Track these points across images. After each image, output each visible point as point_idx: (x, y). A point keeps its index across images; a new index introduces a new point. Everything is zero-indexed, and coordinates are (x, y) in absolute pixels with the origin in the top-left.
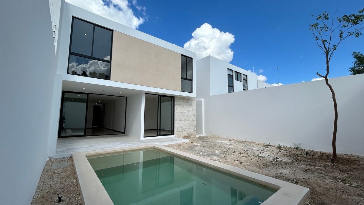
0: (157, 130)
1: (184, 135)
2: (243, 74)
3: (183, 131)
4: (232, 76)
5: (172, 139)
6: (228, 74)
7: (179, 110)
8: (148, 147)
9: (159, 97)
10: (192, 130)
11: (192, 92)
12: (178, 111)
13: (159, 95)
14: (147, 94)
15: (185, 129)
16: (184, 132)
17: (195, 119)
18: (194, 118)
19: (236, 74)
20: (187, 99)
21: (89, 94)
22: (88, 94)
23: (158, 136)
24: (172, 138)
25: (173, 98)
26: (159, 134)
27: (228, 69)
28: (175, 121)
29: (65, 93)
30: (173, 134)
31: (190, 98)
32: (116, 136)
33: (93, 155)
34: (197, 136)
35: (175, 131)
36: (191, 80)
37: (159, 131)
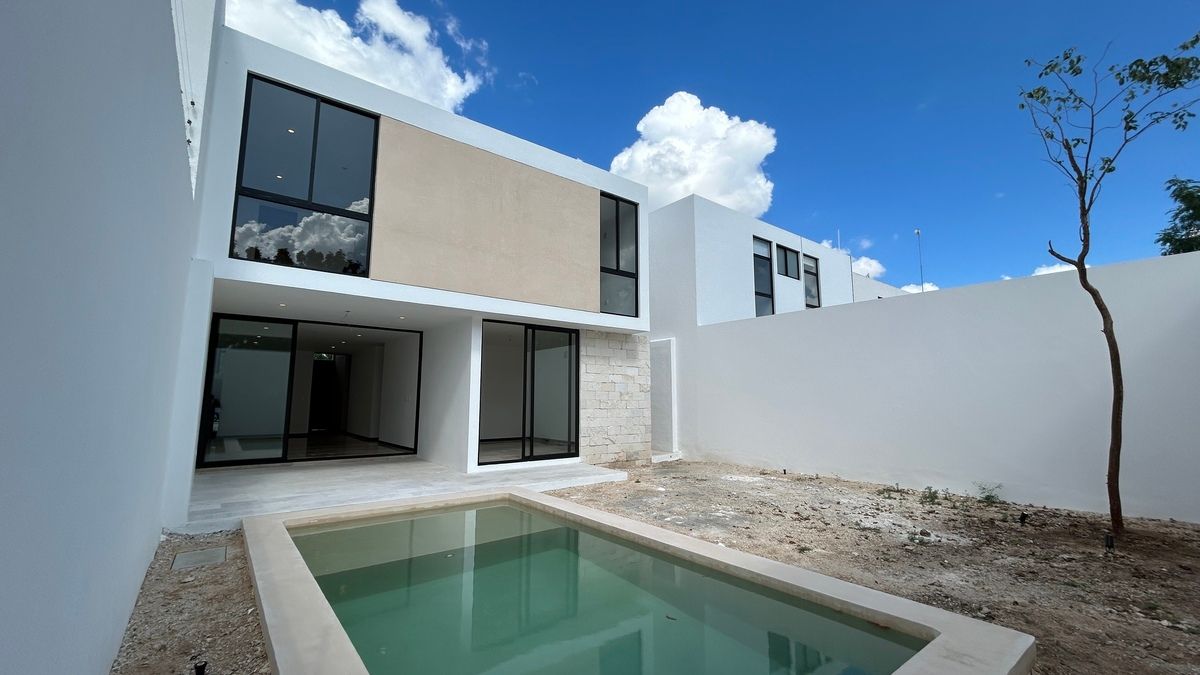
0: (523, 439)
1: (611, 458)
2: (805, 255)
3: (608, 442)
4: (770, 260)
5: (573, 470)
6: (755, 255)
7: (593, 374)
8: (493, 498)
9: (530, 331)
10: (636, 440)
11: (637, 316)
12: (591, 377)
13: (528, 326)
14: (490, 322)
15: (614, 438)
16: (613, 448)
17: (647, 404)
18: (645, 401)
19: (782, 252)
20: (622, 338)
21: (300, 324)
22: (294, 323)
23: (525, 459)
24: (571, 466)
25: (573, 335)
26: (527, 454)
27: (754, 237)
28: (581, 412)
29: (222, 322)
30: (576, 454)
31: (630, 335)
32: (388, 462)
33: (311, 526)
34: (656, 459)
35: (582, 442)
36: (635, 276)
37: (527, 444)
